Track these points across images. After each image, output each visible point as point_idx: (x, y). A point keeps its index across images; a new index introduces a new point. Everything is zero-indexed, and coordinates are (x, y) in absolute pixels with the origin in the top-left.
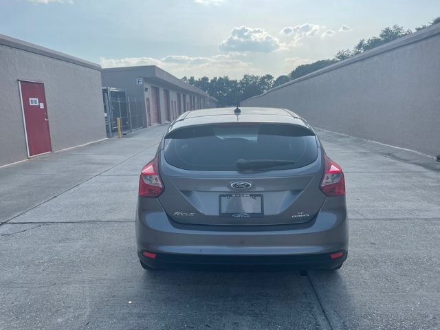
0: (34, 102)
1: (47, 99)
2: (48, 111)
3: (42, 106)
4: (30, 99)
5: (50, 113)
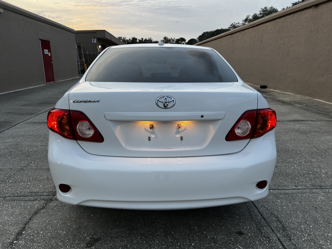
0: (46, 52)
1: (51, 50)
2: (52, 57)
3: (50, 55)
4: (45, 50)
5: (53, 59)
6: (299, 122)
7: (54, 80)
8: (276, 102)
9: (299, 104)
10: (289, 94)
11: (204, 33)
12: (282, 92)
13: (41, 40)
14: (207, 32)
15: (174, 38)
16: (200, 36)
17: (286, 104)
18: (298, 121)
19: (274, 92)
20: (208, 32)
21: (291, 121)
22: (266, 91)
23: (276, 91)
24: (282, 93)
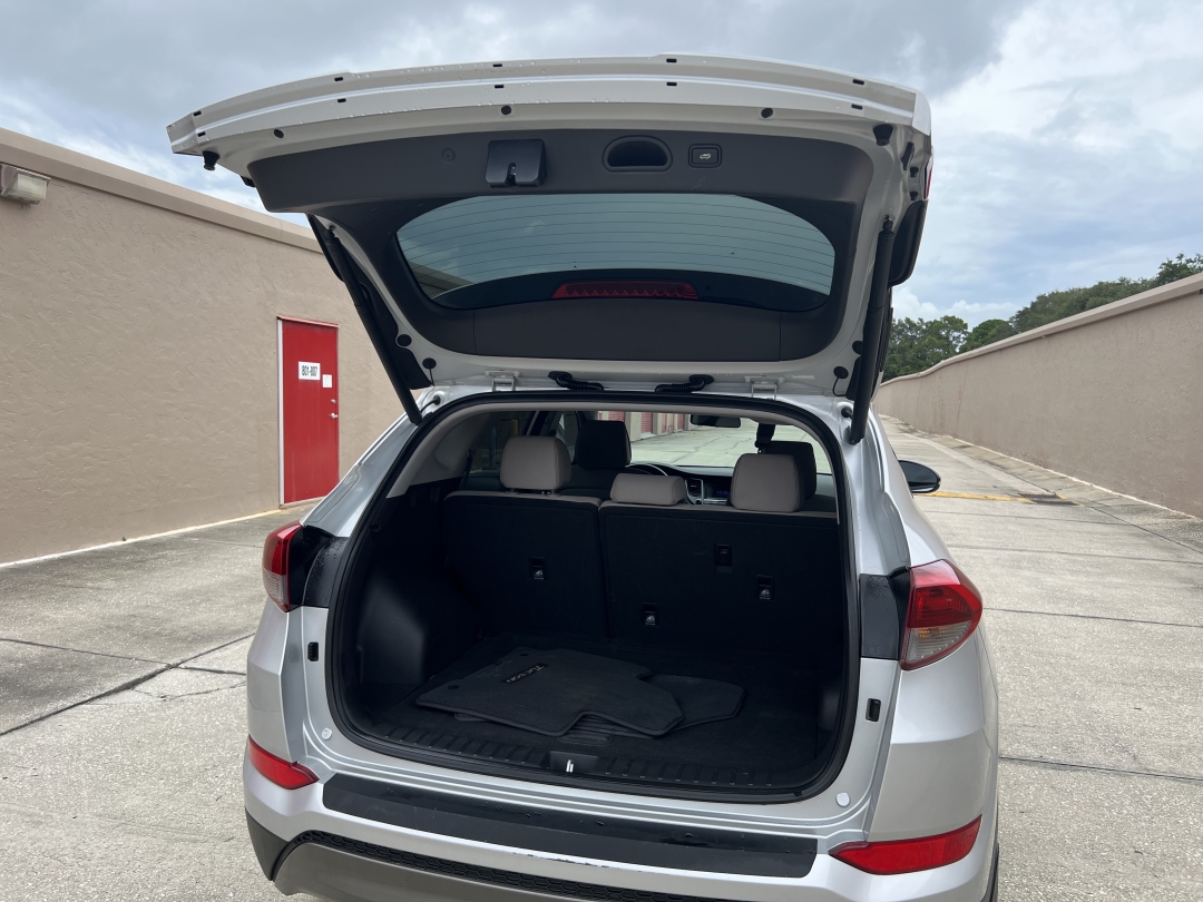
0: (309, 371)
1: (341, 364)
2: (340, 395)
4: (301, 364)
5: (344, 399)
13: (286, 322)
15: (921, 320)
16: (1026, 309)
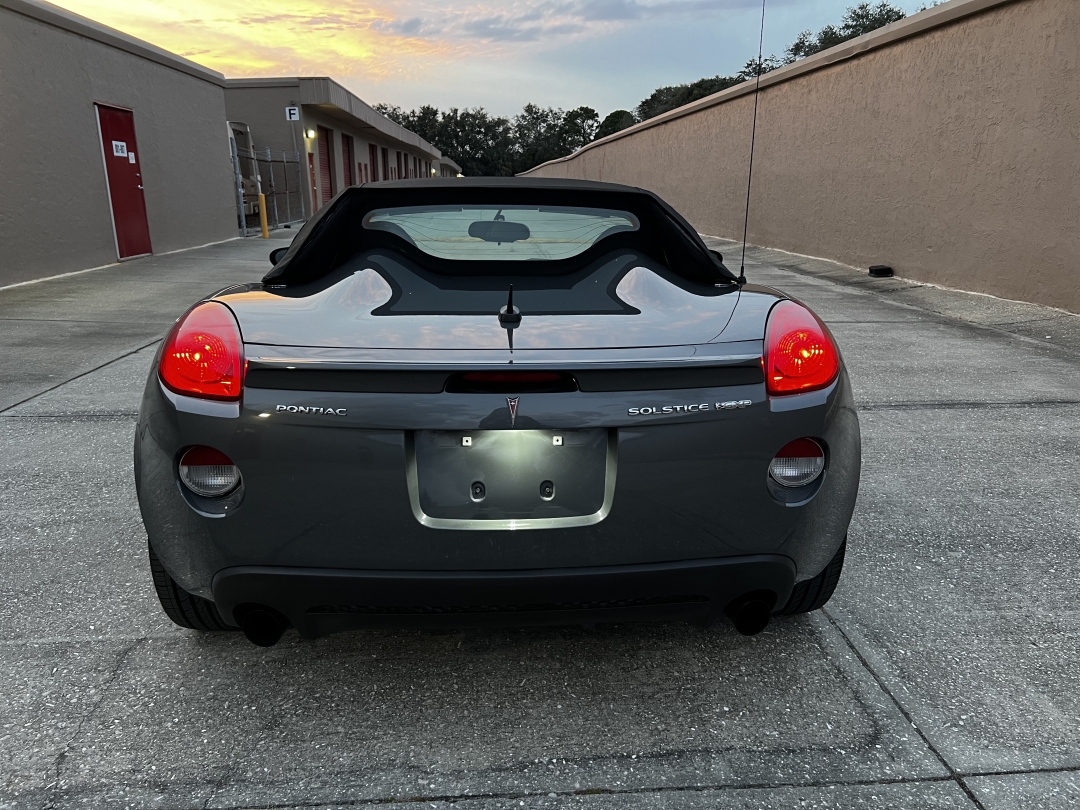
0: (120, 148)
1: (140, 144)
2: (142, 169)
3: (132, 161)
4: (114, 143)
5: (145, 174)
6: (1060, 410)
7: (148, 249)
8: (941, 328)
9: (1028, 332)
10: (980, 298)
11: (659, 92)
12: (952, 290)
13: (99, 106)
14: (668, 89)
15: (561, 110)
16: (647, 100)
17: (981, 335)
18: (1051, 402)
19: (921, 290)
20: (670, 88)
21: (1029, 403)
22: (892, 287)
23: (929, 285)
24: (956, 294)
